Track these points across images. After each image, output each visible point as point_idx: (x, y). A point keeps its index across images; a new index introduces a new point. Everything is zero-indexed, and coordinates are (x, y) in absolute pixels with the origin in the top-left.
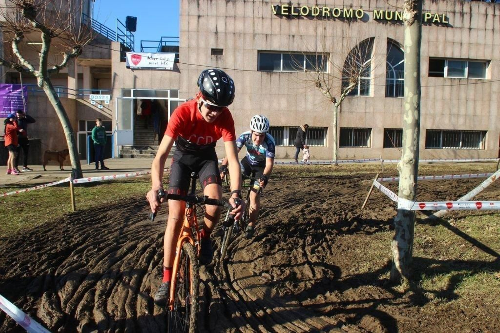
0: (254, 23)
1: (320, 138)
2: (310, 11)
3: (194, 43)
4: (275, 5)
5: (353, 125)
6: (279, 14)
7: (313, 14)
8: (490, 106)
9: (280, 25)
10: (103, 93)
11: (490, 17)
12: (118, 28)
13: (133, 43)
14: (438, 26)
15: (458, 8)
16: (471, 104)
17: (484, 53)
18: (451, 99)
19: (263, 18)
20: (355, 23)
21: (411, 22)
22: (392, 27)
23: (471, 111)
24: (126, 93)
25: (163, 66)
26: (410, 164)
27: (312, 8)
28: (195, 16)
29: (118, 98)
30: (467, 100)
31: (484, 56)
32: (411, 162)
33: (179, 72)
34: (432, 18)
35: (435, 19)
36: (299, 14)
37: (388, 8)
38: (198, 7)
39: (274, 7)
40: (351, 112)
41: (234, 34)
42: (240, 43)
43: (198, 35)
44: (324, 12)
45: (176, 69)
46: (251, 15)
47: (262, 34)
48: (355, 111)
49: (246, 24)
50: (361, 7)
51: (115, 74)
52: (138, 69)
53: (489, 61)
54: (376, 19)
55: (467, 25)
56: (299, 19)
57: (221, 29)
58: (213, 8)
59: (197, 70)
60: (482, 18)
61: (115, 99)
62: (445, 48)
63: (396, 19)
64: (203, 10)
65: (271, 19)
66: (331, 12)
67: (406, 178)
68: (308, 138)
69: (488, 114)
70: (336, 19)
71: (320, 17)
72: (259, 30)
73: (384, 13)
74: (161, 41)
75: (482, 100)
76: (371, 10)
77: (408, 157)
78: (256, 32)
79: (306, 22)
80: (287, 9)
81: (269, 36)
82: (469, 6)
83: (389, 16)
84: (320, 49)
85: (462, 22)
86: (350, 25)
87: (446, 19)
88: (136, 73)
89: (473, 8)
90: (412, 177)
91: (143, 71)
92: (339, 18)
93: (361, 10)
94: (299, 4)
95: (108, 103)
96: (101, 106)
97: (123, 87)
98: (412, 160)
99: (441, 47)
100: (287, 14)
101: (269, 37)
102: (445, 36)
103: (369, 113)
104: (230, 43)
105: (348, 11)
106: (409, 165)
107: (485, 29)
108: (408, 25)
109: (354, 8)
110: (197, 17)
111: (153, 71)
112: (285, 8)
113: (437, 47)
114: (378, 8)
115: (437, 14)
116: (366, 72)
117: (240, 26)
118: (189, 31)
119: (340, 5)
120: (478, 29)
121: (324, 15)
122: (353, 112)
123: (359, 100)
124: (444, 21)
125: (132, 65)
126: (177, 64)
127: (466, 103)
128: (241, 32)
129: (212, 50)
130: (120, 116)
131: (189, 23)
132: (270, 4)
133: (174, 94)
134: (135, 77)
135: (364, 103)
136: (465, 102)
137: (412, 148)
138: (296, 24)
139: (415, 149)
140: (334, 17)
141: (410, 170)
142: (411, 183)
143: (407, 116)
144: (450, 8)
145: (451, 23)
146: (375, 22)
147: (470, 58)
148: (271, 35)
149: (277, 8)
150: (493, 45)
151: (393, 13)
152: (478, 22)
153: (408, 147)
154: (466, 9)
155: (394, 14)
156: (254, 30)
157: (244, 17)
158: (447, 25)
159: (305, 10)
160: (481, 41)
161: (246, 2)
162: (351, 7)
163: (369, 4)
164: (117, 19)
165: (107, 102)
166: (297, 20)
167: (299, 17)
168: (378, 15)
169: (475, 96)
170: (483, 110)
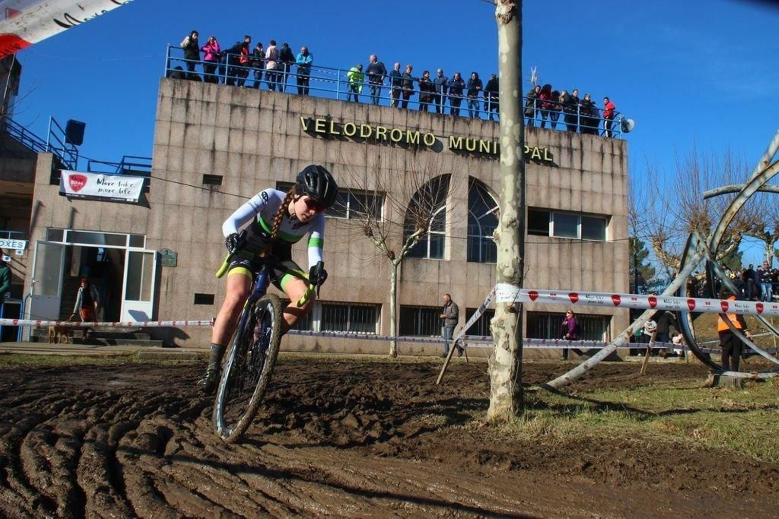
0: (272, 141)
1: (369, 322)
2: (358, 131)
3: (175, 164)
4: (307, 118)
5: (420, 303)
6: (311, 131)
7: (362, 135)
8: (613, 280)
9: (313, 147)
10: (14, 237)
11: (607, 157)
12: (51, 131)
13: (76, 161)
14: (539, 164)
15: (564, 142)
16: (588, 276)
17: (602, 206)
18: (560, 268)
19: (287, 135)
20: (423, 152)
21: (507, 18)
22: (476, 162)
24: (54, 234)
25: (122, 196)
26: (513, 227)
27: (360, 126)
28: (181, 123)
29: (39, 242)
30: (582, 271)
31: (602, 209)
32: (514, 224)
33: (148, 206)
34: (531, 153)
35: (534, 155)
36: (341, 133)
37: (470, 135)
38: (187, 111)
39: (304, 120)
40: (417, 282)
41: (241, 155)
42: (249, 169)
43: (183, 152)
44: (378, 133)
45: (143, 201)
46: (269, 129)
47: (285, 159)
48: (424, 281)
49: (261, 143)
50: (432, 131)
51: (40, 204)
52: (80, 198)
53: (609, 217)
54: (453, 149)
55: (577, 165)
56: (341, 140)
57: (221, 145)
58: (211, 114)
59: (179, 205)
60: (597, 157)
61: (34, 244)
62: (549, 197)
63: (481, 150)
64: (194, 116)
65: (300, 137)
66: (388, 134)
67: (507, 250)
68: (351, 321)
70: (396, 145)
71: (372, 140)
72: (280, 151)
73: (464, 141)
74: (123, 163)
75: (603, 271)
76: (445, 135)
77: (510, 216)
78: (275, 155)
79: (351, 145)
80: (324, 125)
81: (296, 162)
82: (579, 141)
83: (471, 146)
84: (371, 187)
85: (571, 160)
86: (415, 154)
87: (550, 155)
88: (76, 203)
89: (585, 144)
90: (516, 247)
91: (88, 202)
92: (399, 143)
93: (432, 135)
94: (342, 119)
95: (21, 254)
96: (7, 259)
97: (50, 225)
98: (515, 221)
99: (543, 194)
100: (324, 131)
101: (295, 164)
102: (549, 179)
103: (445, 284)
104: (234, 167)
105: (413, 134)
106: (510, 229)
107: (602, 173)
108: (504, 22)
109: (422, 132)
110: (184, 125)
111: (105, 203)
112: (320, 122)
113: (538, 194)
114: (457, 133)
115: (536, 148)
116: (440, 223)
117: (250, 144)
118: (169, 146)
119: (402, 126)
120: (592, 172)
121: (378, 137)
122: (418, 282)
123: (428, 264)
124: (546, 158)
125: (69, 190)
126: (146, 194)
127: (582, 274)
128: (252, 153)
129: (205, 176)
130: (40, 273)
131: (170, 133)
132: (298, 115)
133: (137, 241)
134: (74, 211)
135: (435, 270)
136: (580, 273)
137: (515, 203)
138: (337, 147)
139: (519, 205)
140: (392, 141)
141: (513, 237)
142: (515, 257)
143: (506, 156)
144: (553, 141)
145: (556, 161)
146: (451, 152)
147: (584, 211)
148: (298, 160)
149: (308, 122)
150: (614, 195)
151: (476, 142)
152: (591, 162)
153: (509, 202)
154: (575, 144)
155: (478, 143)
156: (272, 152)
157: (258, 131)
158: (551, 164)
159: (350, 128)
160: (597, 188)
161: (262, 111)
162: (418, 129)
163: (444, 128)
164: (52, 119)
165: (20, 252)
166: (339, 142)
167: (341, 138)
168: (456, 143)
169: (593, 265)
170: (604, 285)
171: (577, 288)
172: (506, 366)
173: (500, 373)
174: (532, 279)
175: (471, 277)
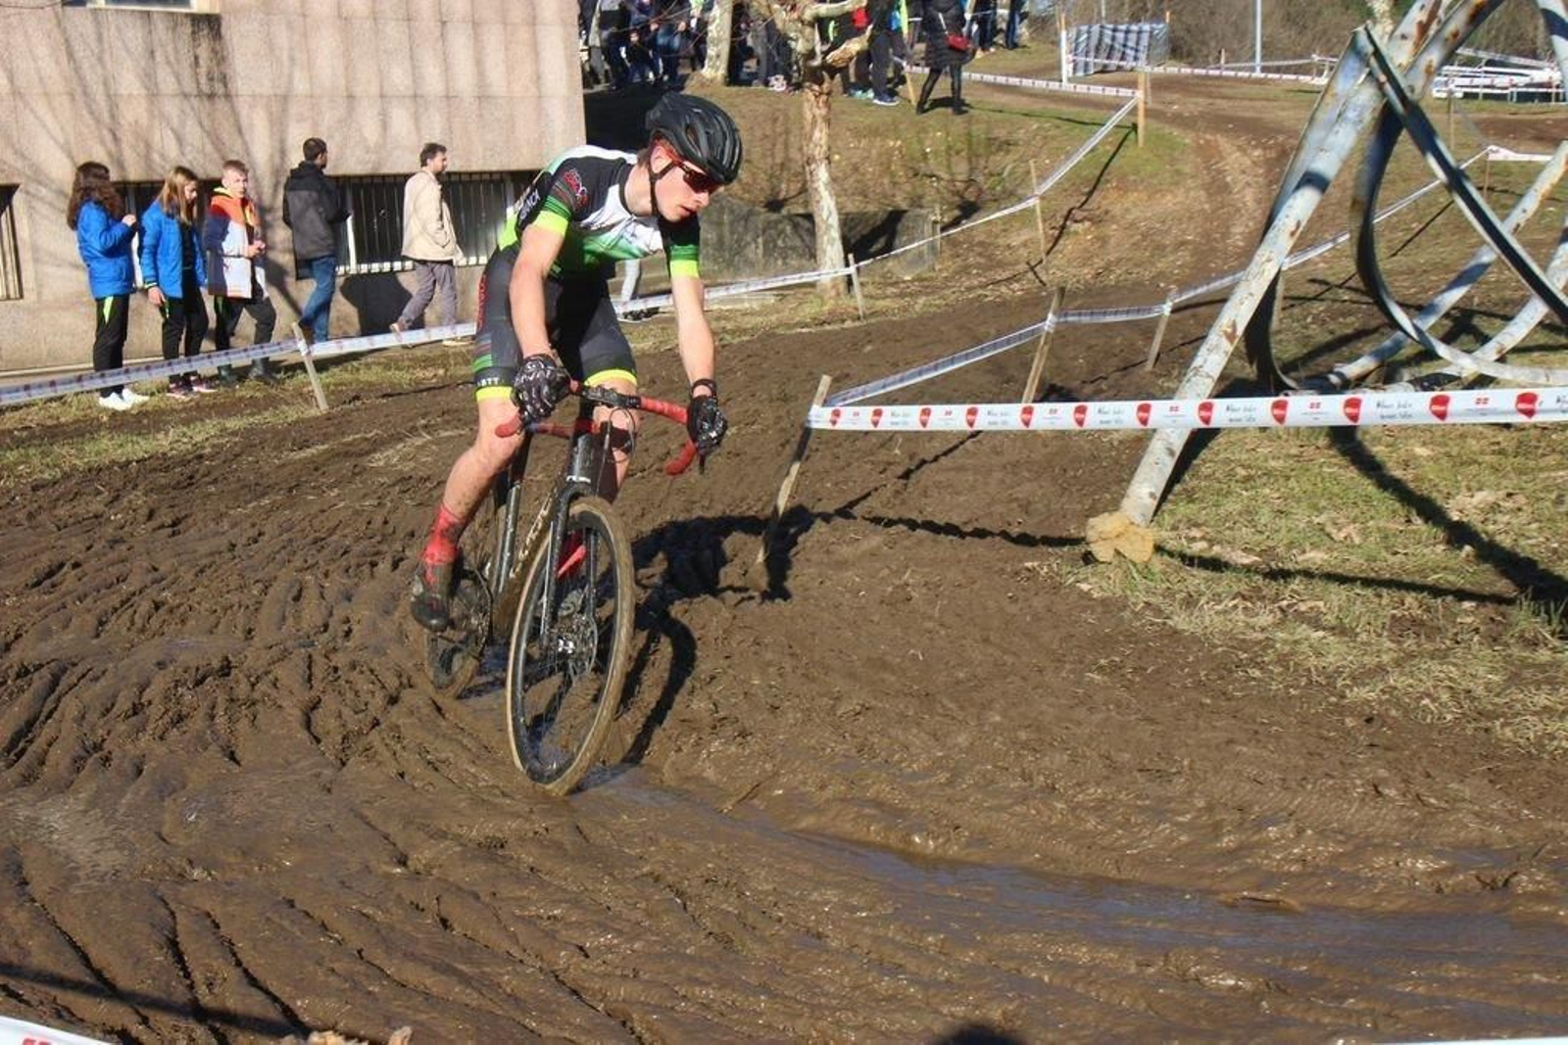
16: (460, 44)
18: (375, 16)
23: (464, 80)
30: (444, 23)
69: (533, 90)
75: (505, 22)
127: (443, 35)
136: (437, 31)
170: (510, 69)
171: (433, 84)
174: (292, 59)
175: (86, 65)
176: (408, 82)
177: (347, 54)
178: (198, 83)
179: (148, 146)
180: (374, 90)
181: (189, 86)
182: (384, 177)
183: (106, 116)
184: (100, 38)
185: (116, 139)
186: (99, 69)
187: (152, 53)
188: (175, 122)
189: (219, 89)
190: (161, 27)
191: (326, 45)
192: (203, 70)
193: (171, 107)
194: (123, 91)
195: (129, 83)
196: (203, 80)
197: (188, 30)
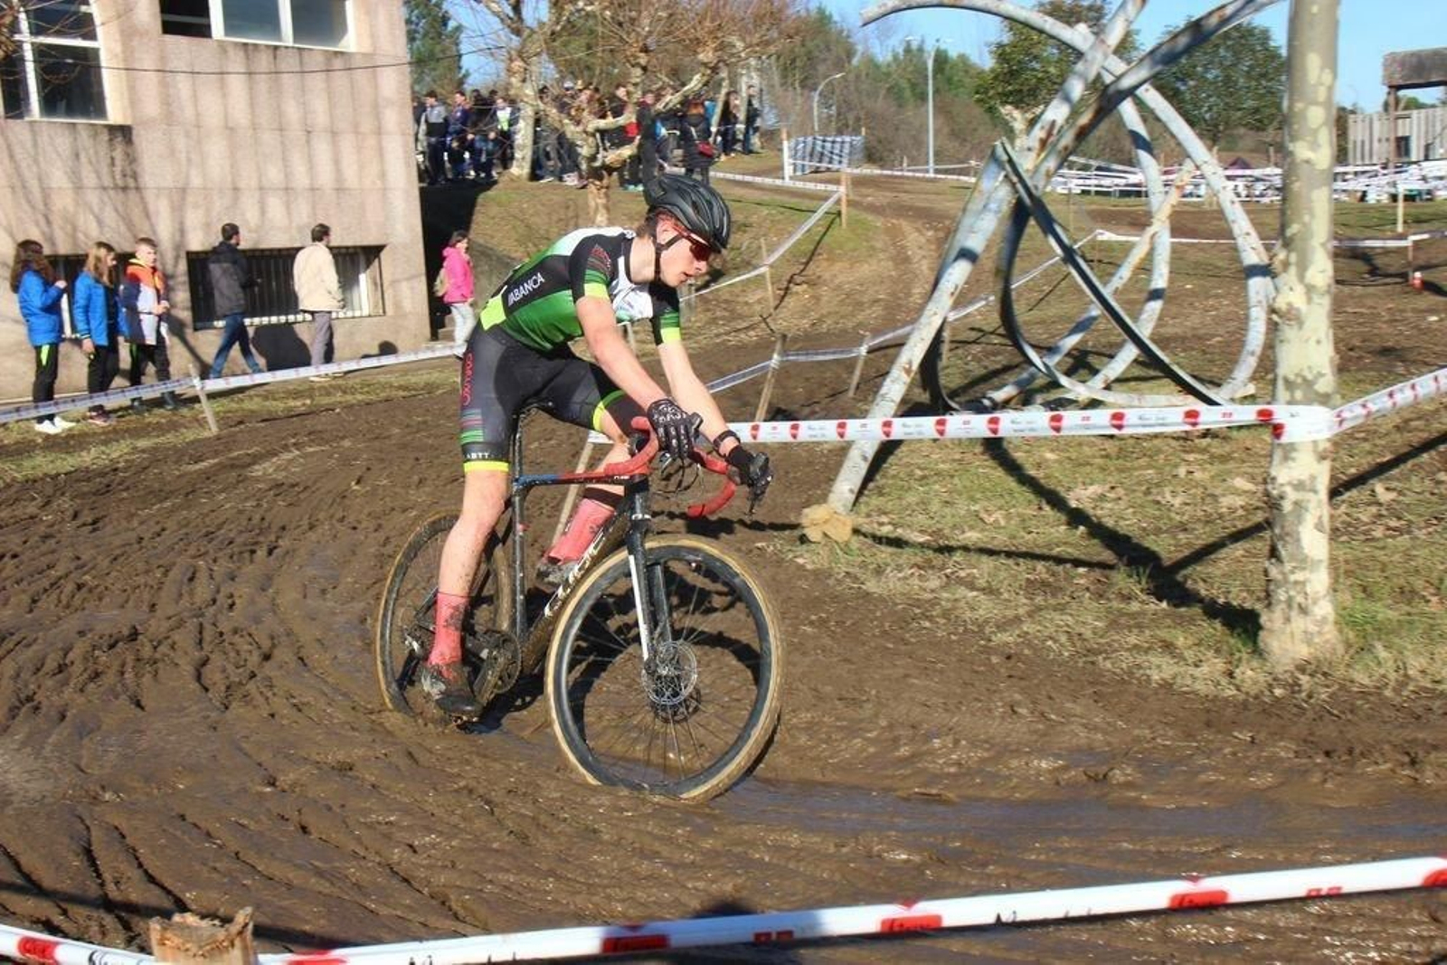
8: (381, 153)
16: (322, 149)
18: (255, 127)
23: (326, 177)
30: (309, 132)
69: (379, 184)
75: (357, 132)
127: (308, 142)
136: (304, 138)
143: (1314, 146)
169: (331, 116)
170: (361, 167)
171: (301, 179)
172: (1320, 561)
173: (1313, 577)
174: (189, 160)
175: (23, 165)
176: (282, 176)
177: (232, 155)
178: (114, 178)
179: (75, 229)
180: (254, 183)
181: (107, 182)
182: (263, 251)
183: (41, 206)
184: (35, 144)
185: (49, 222)
186: (35, 169)
187: (77, 156)
188: (96, 209)
189: (131, 183)
190: (84, 135)
191: (216, 149)
192: (118, 169)
193: (93, 197)
194: (54, 185)
195: (59, 178)
196: (118, 177)
197: (105, 137)
